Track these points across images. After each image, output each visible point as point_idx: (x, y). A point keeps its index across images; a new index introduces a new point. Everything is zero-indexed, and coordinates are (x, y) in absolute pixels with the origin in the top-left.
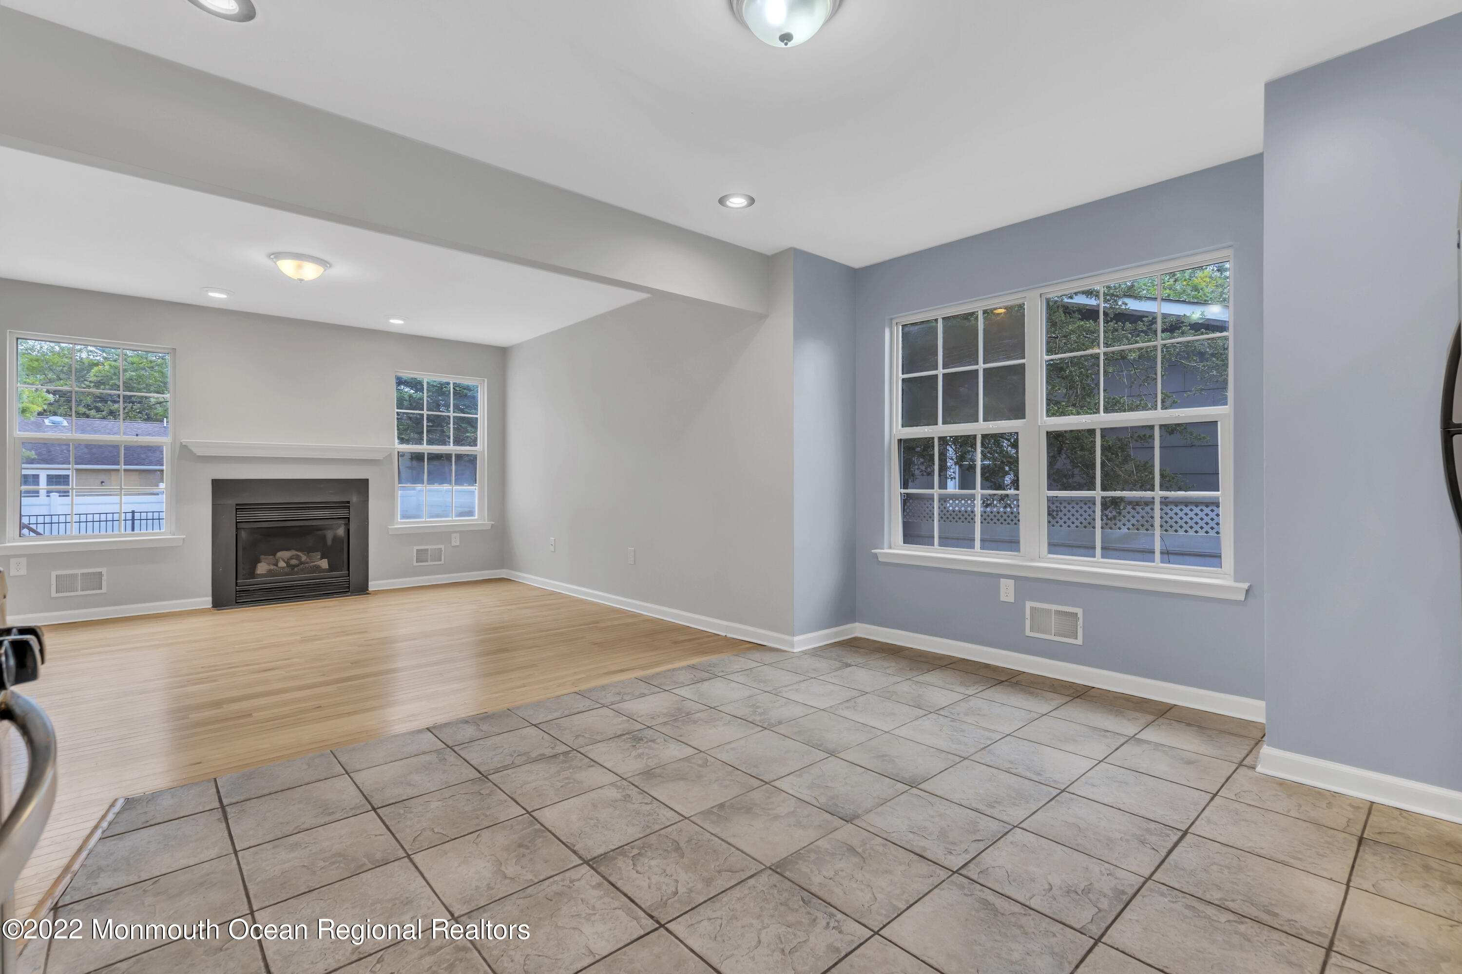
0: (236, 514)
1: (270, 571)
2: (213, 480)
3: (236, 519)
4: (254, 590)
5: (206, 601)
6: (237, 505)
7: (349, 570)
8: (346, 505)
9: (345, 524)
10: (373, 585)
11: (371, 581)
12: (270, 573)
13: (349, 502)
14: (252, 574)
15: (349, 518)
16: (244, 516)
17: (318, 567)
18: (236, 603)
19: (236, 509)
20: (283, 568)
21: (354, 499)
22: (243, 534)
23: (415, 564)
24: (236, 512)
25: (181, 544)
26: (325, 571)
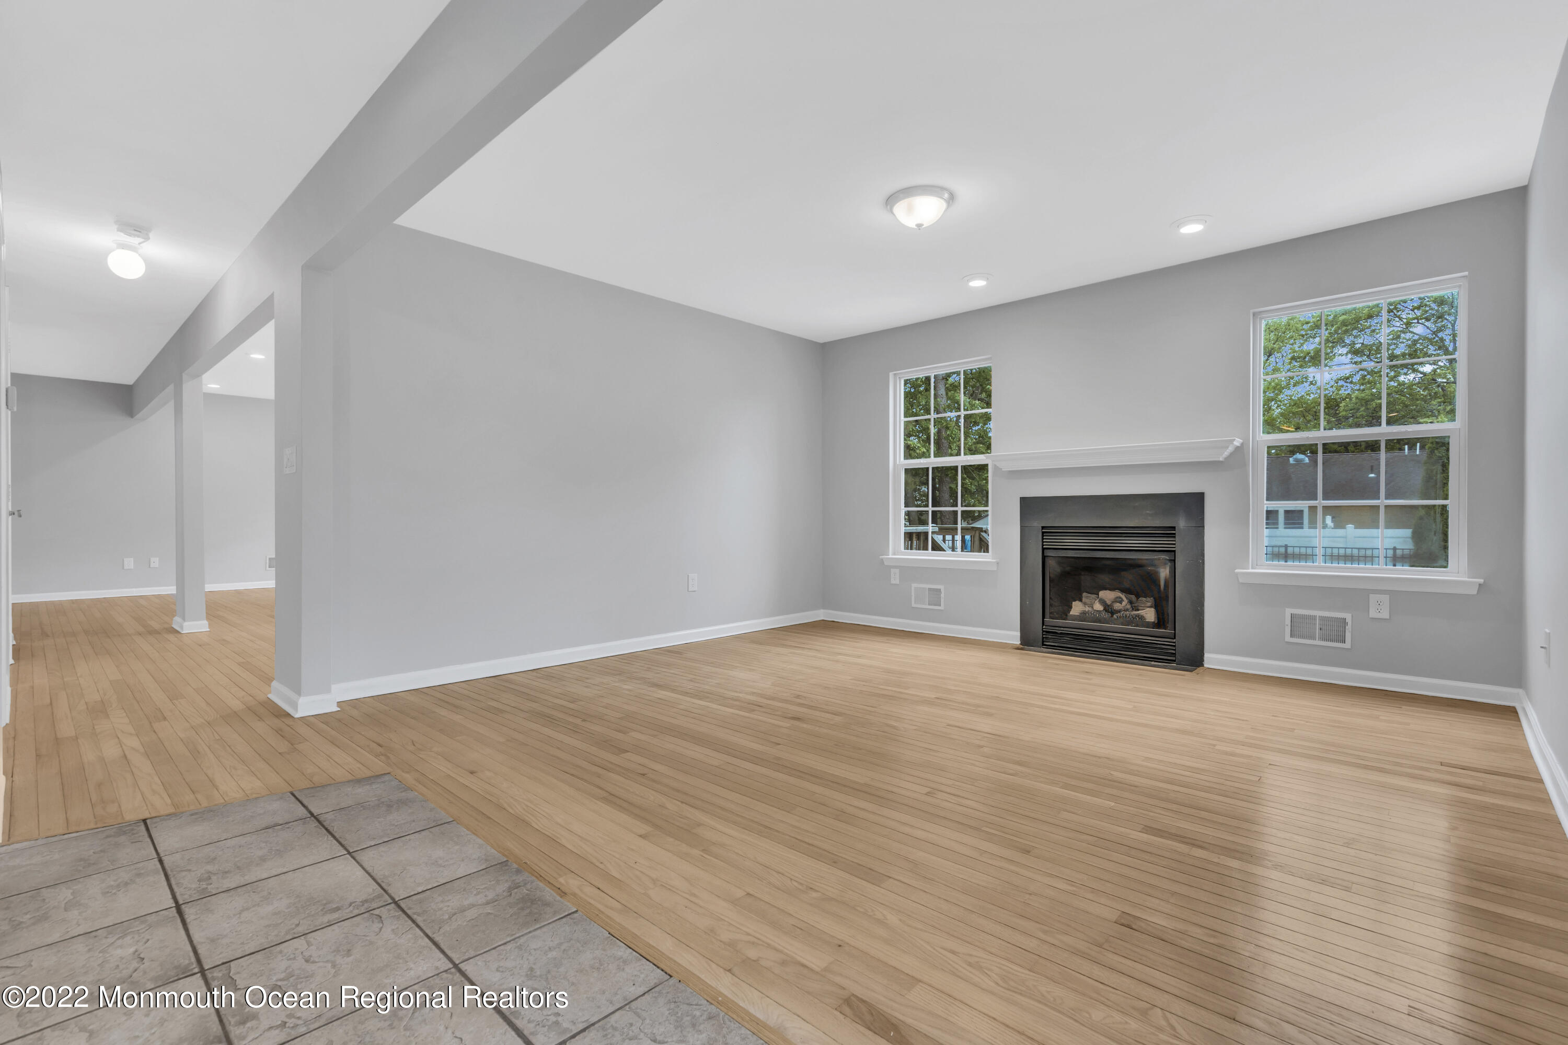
0: (1043, 539)
1: (1084, 613)
2: (1021, 498)
3: (1043, 545)
4: (1061, 633)
5: (1014, 637)
6: (1043, 528)
7: (1175, 631)
8: (1170, 532)
9: (1170, 560)
10: (1211, 659)
11: (1209, 652)
12: (1083, 616)
13: (1174, 528)
14: (1065, 614)
15: (1174, 551)
16: (1051, 541)
17: (1141, 618)
18: (1043, 645)
19: (1043, 533)
20: (1099, 612)
21: (1182, 523)
22: (1051, 563)
23: (1288, 638)
24: (1043, 536)
25: (995, 569)
26: (1148, 625)
